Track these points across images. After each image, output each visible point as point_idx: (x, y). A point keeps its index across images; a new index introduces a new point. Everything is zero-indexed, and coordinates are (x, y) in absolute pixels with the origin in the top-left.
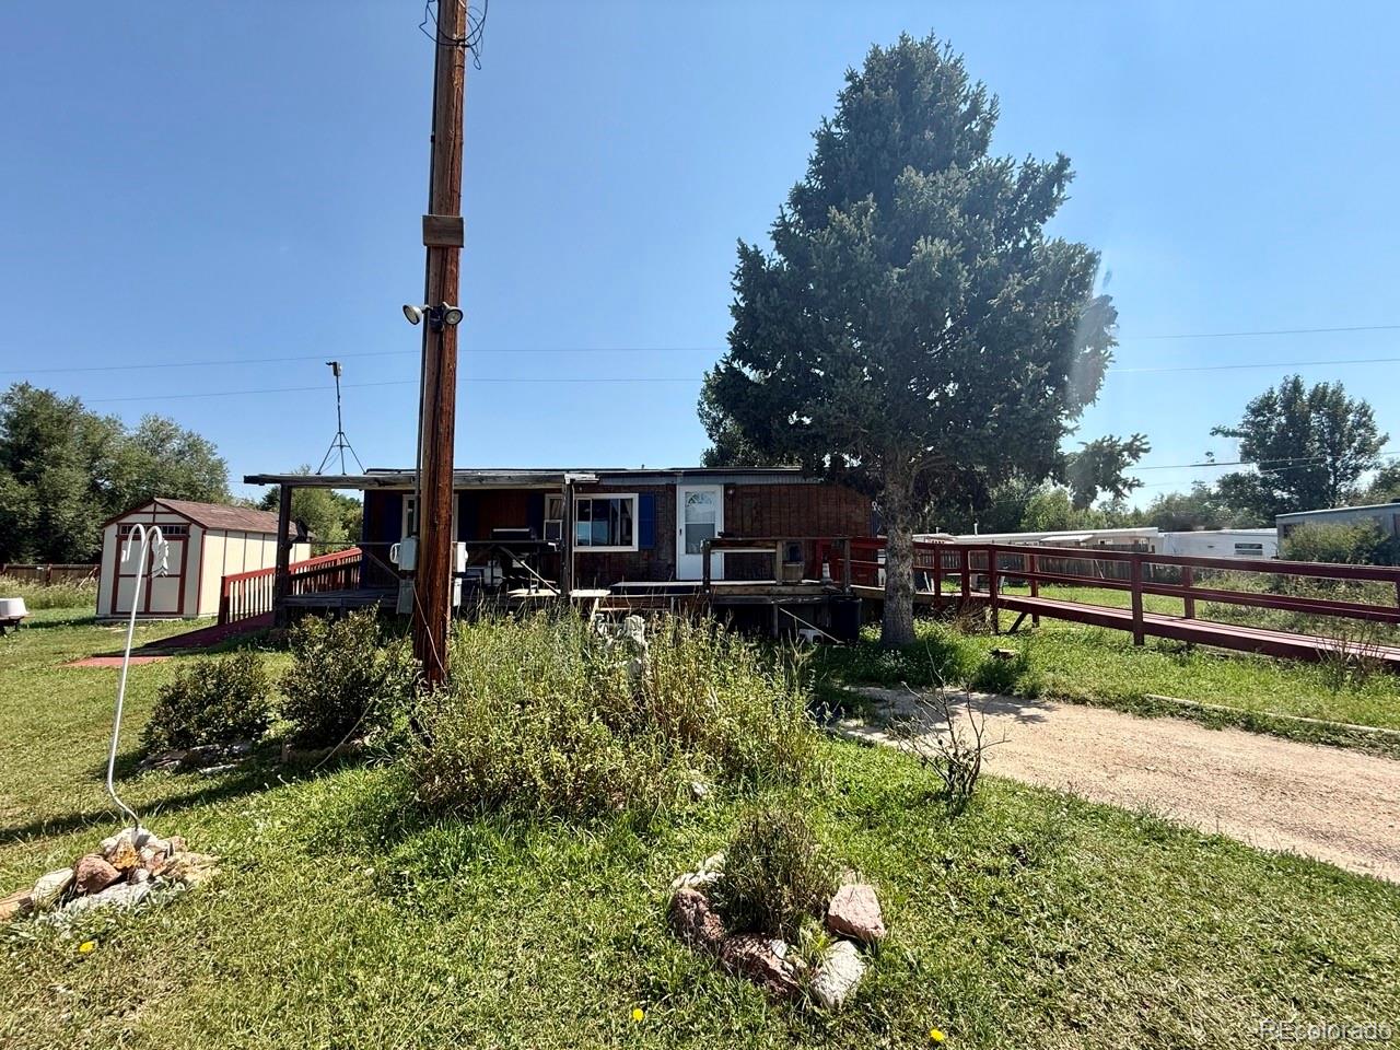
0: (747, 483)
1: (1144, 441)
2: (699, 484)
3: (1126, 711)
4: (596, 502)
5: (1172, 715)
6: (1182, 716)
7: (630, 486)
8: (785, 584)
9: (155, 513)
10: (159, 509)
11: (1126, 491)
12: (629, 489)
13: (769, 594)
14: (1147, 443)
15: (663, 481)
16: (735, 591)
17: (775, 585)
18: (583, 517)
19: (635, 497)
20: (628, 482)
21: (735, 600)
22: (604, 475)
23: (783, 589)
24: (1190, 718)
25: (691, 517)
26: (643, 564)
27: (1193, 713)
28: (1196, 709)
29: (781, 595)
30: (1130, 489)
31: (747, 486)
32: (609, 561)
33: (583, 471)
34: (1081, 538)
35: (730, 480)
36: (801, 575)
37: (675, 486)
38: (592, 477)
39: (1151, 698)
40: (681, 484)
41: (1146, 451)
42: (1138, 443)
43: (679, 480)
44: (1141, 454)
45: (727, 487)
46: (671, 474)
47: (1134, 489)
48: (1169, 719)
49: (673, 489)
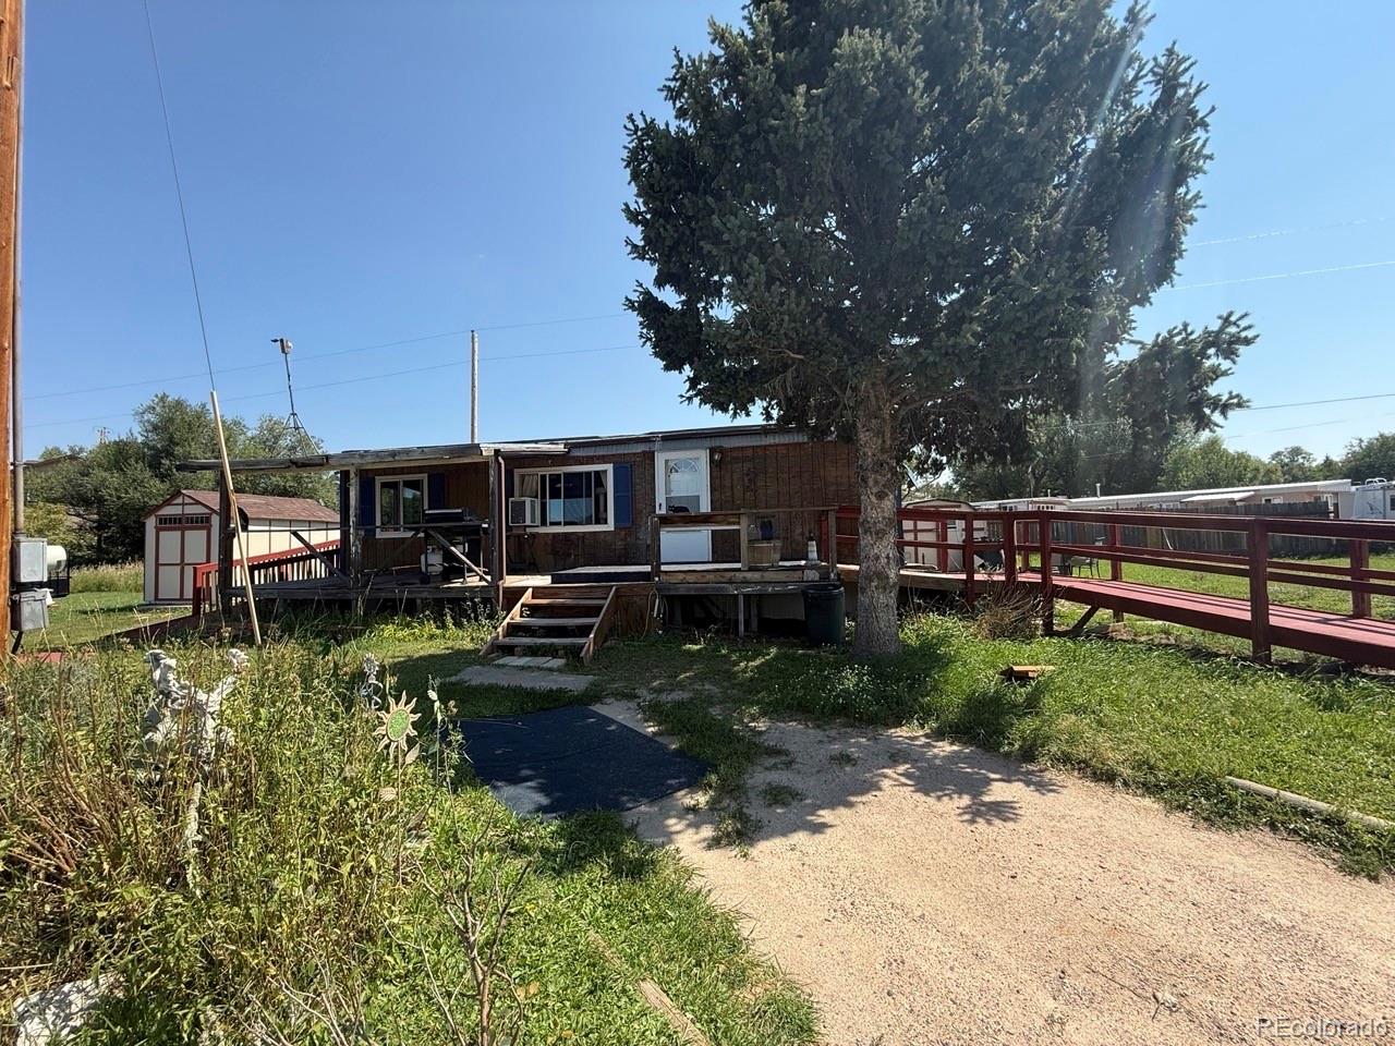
0: (737, 445)
1: (1243, 324)
2: (680, 449)
3: (1183, 808)
4: (568, 476)
5: (1273, 826)
6: (1295, 832)
7: (603, 456)
8: (751, 569)
9: (183, 504)
10: (187, 500)
11: (1217, 417)
12: (603, 459)
13: (730, 582)
14: (1250, 327)
15: (640, 448)
16: (690, 578)
17: (739, 570)
18: (555, 494)
19: (609, 467)
20: (601, 451)
21: (689, 589)
22: (573, 445)
23: (749, 575)
24: (1311, 838)
25: (671, 491)
26: (620, 544)
27: (1323, 830)
28: (1328, 821)
29: (746, 582)
30: (1223, 413)
31: (735, 448)
32: (583, 541)
33: (552, 442)
34: (1236, 496)
35: (717, 443)
36: (778, 556)
37: (653, 452)
38: (561, 447)
39: (1235, 787)
40: (660, 450)
41: (1247, 342)
42: (1233, 330)
43: (657, 446)
44: (1242, 349)
45: (712, 451)
46: (647, 440)
47: (1230, 414)
48: (1267, 836)
49: (650, 456)
